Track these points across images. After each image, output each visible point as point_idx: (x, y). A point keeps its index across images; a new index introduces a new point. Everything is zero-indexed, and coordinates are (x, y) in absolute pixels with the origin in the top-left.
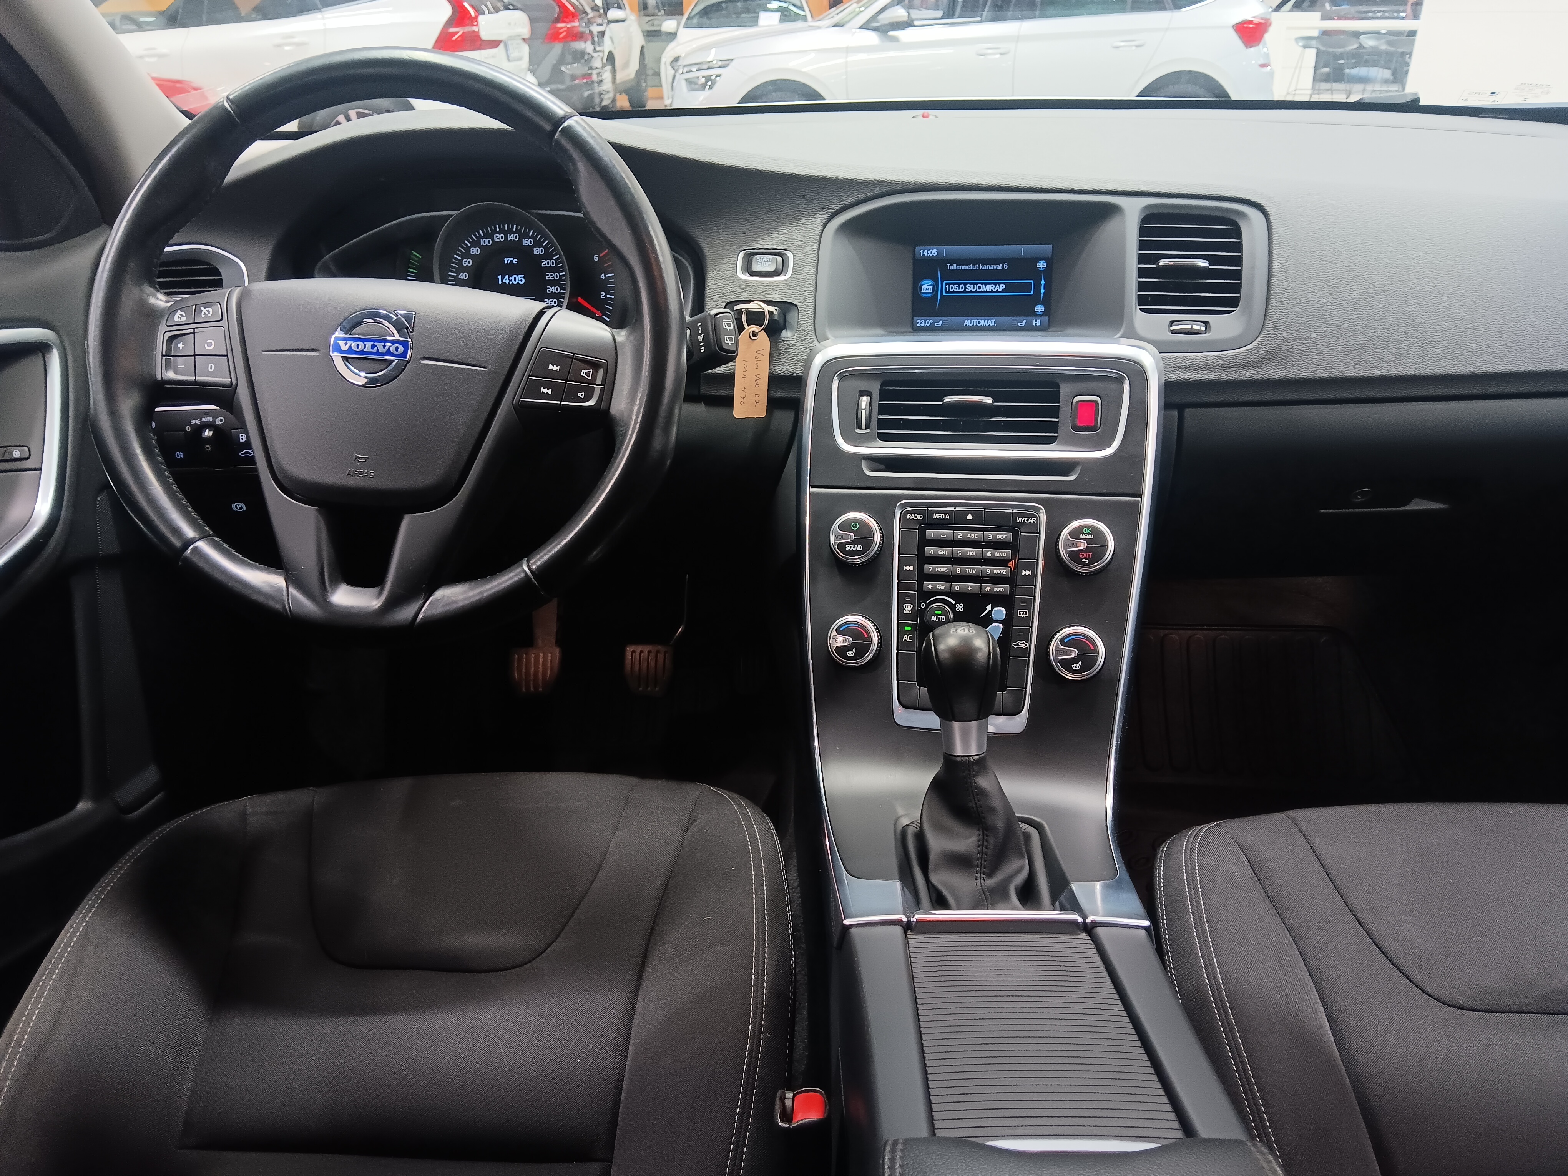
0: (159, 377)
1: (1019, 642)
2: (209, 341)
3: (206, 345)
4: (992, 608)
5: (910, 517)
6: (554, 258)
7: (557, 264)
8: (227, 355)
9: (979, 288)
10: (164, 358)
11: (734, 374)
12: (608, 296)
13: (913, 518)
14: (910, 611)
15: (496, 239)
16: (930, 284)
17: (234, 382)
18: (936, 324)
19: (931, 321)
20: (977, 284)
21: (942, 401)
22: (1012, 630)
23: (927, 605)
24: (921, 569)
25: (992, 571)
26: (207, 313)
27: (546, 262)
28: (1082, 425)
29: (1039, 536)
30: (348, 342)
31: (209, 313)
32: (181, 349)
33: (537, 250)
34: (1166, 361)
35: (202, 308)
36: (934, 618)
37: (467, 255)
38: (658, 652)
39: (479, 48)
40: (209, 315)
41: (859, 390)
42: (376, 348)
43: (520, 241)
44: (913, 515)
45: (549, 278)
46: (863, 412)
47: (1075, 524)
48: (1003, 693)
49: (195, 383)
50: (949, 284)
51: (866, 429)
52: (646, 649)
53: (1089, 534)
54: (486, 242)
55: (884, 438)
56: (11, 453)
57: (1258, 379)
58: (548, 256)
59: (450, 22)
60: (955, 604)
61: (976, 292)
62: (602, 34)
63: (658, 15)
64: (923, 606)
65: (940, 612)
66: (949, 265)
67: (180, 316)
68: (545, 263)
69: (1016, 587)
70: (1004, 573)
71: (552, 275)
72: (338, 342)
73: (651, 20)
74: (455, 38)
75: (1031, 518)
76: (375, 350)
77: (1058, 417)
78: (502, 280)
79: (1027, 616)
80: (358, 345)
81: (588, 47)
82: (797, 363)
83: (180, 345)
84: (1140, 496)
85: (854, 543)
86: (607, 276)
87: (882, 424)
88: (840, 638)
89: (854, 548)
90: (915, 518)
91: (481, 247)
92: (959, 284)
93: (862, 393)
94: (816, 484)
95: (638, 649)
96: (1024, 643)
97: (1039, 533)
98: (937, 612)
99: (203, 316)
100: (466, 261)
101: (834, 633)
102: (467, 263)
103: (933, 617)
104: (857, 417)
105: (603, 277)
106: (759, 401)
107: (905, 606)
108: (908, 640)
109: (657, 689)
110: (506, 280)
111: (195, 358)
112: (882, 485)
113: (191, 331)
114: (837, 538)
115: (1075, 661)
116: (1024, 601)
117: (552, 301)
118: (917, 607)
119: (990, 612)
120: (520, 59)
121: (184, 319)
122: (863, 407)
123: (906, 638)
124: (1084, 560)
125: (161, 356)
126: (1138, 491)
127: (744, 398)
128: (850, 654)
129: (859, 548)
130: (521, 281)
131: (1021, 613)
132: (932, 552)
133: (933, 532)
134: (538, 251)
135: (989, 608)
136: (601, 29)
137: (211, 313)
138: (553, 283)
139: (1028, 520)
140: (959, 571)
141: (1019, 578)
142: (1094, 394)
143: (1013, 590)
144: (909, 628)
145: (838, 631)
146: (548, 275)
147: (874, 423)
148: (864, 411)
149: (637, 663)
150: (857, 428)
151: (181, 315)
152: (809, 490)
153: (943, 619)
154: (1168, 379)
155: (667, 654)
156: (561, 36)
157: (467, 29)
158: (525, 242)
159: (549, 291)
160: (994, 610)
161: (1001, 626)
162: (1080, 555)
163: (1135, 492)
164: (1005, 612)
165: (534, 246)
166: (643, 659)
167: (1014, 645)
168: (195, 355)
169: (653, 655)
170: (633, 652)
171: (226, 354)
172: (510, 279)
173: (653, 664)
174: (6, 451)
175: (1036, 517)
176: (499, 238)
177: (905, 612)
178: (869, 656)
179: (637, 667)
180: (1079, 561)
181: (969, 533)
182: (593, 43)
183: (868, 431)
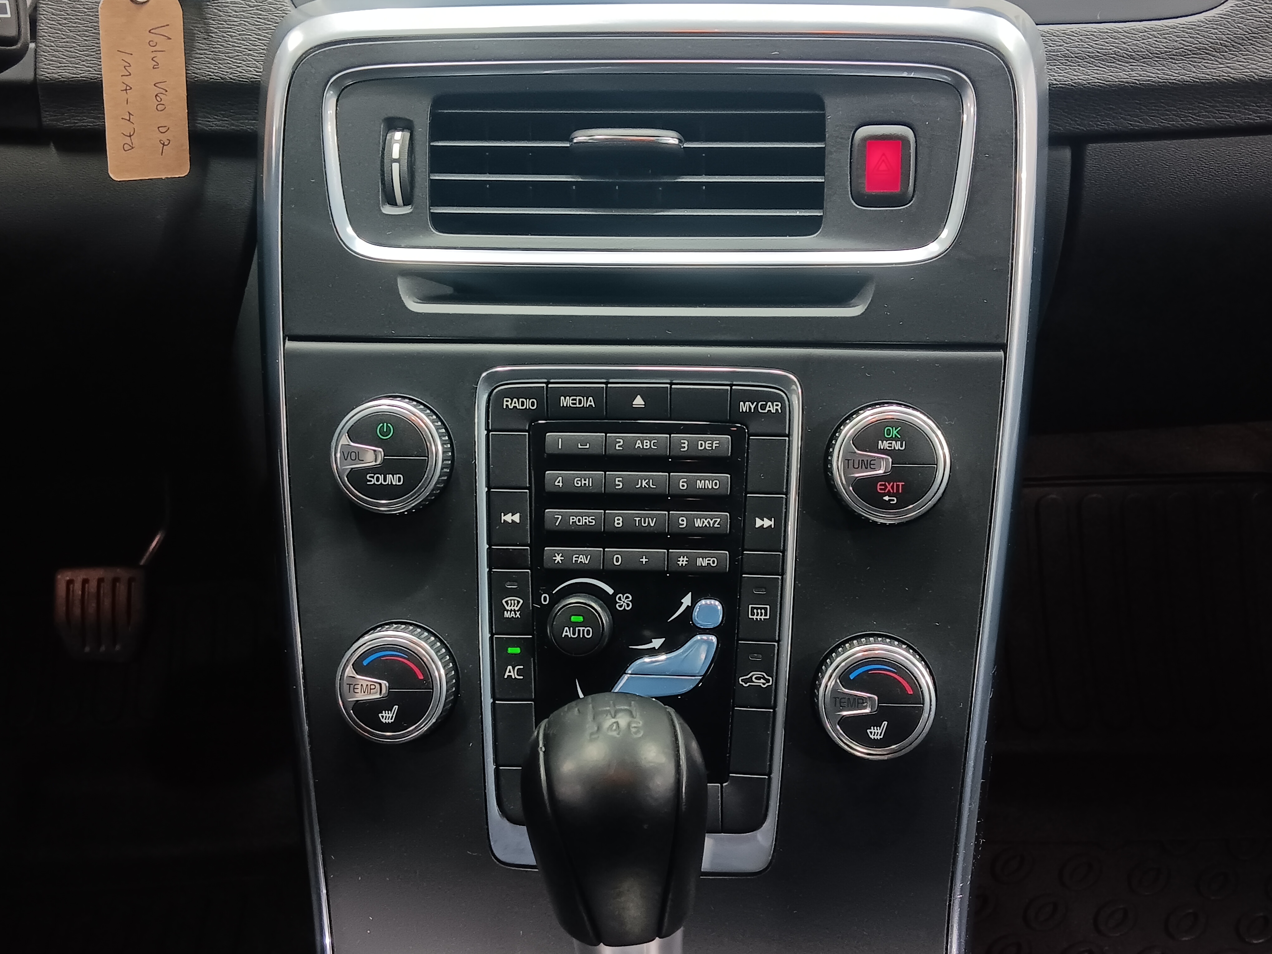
1: (755, 674)
4: (694, 602)
5: (509, 404)
11: (102, 81)
13: (515, 407)
14: (518, 613)
21: (571, 140)
22: (737, 648)
23: (556, 599)
24: (538, 520)
25: (691, 522)
28: (874, 192)
29: (789, 441)
34: (1050, 43)
36: (567, 632)
38: (115, 580)
41: (383, 118)
44: (515, 400)
46: (396, 166)
47: (868, 416)
48: (722, 786)
51: (405, 204)
52: (94, 575)
53: (896, 439)
55: (446, 225)
57: (1240, 80)
60: (615, 595)
64: (545, 600)
65: (580, 619)
69: (743, 554)
70: (716, 525)
75: (769, 403)
77: (821, 173)
79: (768, 617)
82: (249, 55)
84: (1003, 347)
85: (385, 468)
87: (440, 194)
88: (364, 680)
89: (385, 480)
90: (519, 407)
93: (392, 124)
94: (298, 331)
95: (79, 576)
96: (764, 678)
97: (788, 436)
98: (574, 619)
101: (349, 671)
103: (566, 628)
104: (383, 180)
106: (168, 140)
107: (507, 602)
108: (514, 675)
109: (118, 648)
112: (446, 334)
114: (345, 457)
115: (873, 720)
116: (760, 584)
118: (533, 603)
119: (690, 609)
122: (396, 154)
123: (511, 672)
124: (886, 498)
126: (998, 337)
127: (130, 136)
128: (387, 717)
129: (394, 480)
131: (755, 611)
132: (559, 483)
133: (561, 437)
135: (687, 601)
139: (763, 408)
140: (620, 522)
141: (748, 534)
142: (900, 119)
143: (738, 561)
144: (517, 650)
145: (358, 668)
147: (422, 191)
148: (398, 164)
149: (77, 603)
150: (384, 204)
152: (283, 345)
153: (588, 634)
154: (1055, 82)
155: (133, 584)
160: (699, 604)
161: (714, 639)
162: (879, 487)
163: (993, 341)
164: (720, 607)
166: (88, 595)
167: (742, 680)
169: (106, 588)
170: (70, 582)
173: (107, 603)
175: (781, 400)
177: (507, 615)
178: (431, 718)
179: (77, 611)
180: (876, 501)
181: (639, 438)
183: (407, 210)
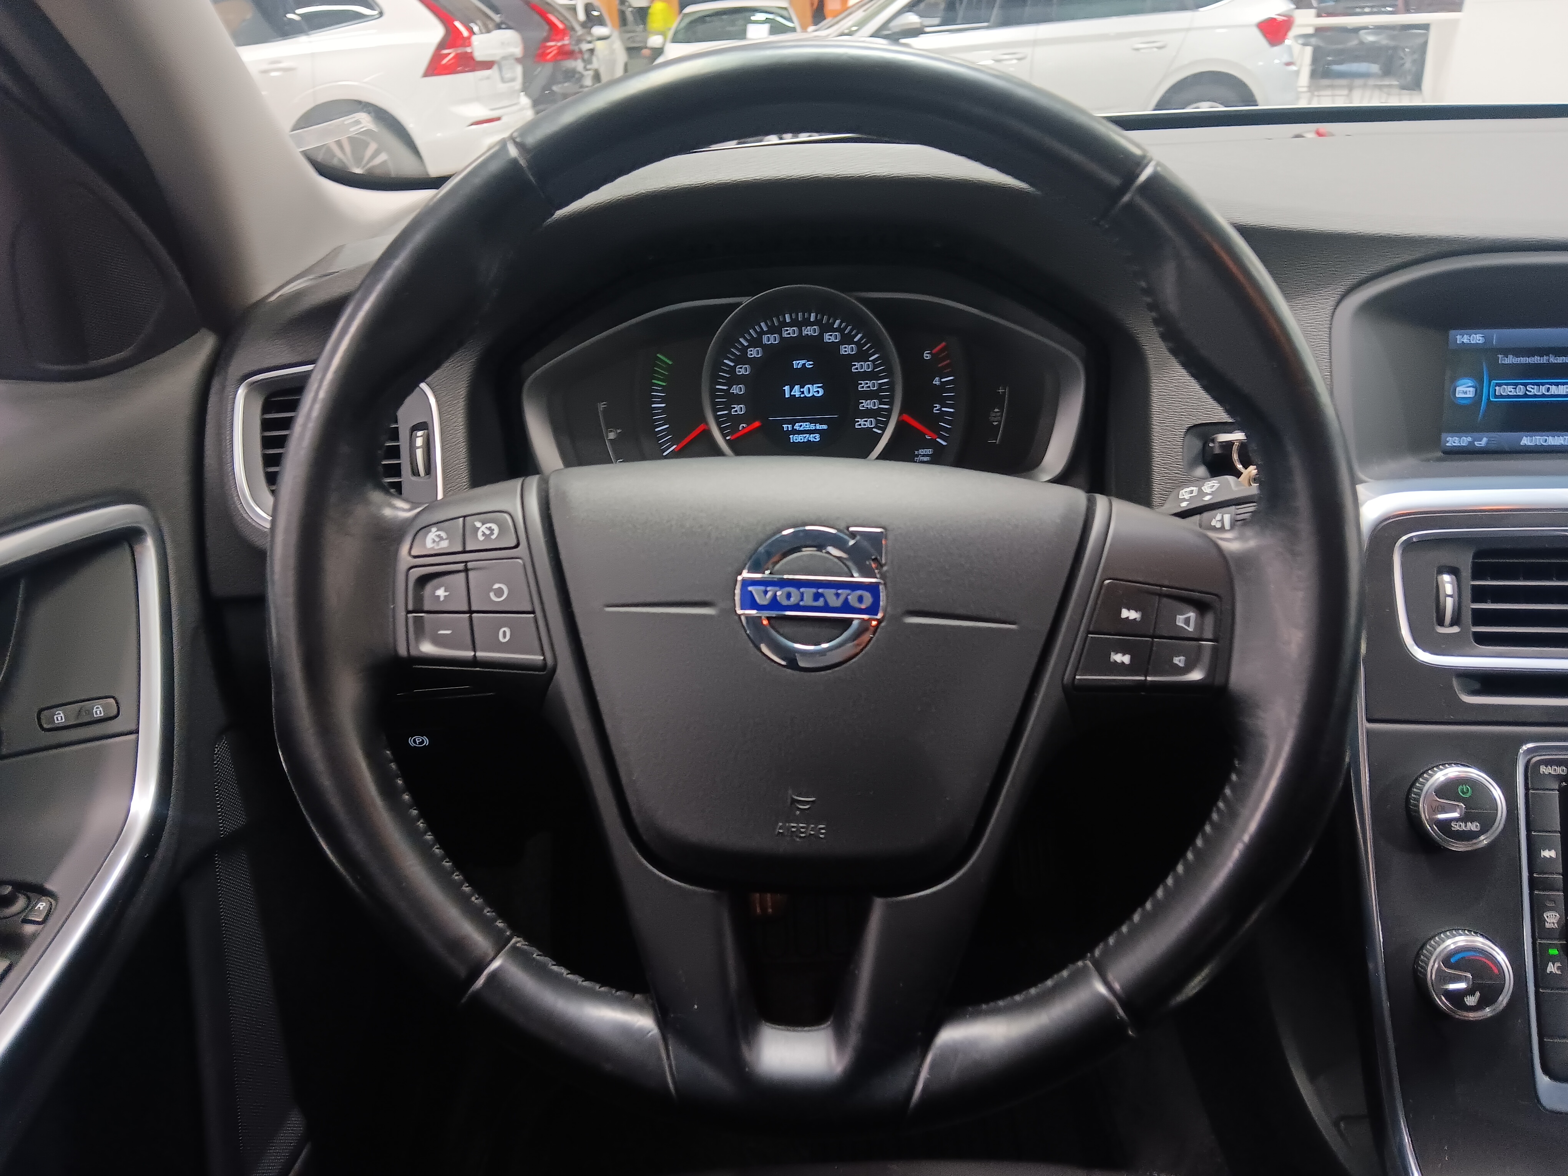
0: (402, 651)
2: (496, 586)
3: (492, 595)
5: (1544, 770)
6: (870, 359)
7: (875, 367)
8: (533, 612)
9: (1548, 390)
10: (410, 615)
12: (943, 409)
13: (1549, 773)
14: (1556, 924)
15: (785, 335)
16: (1470, 385)
17: (550, 662)
18: (1476, 443)
19: (1470, 439)
20: (1543, 384)
26: (488, 532)
27: (858, 365)
30: (769, 589)
31: (492, 534)
32: (442, 599)
33: (846, 347)
35: (478, 524)
37: (742, 359)
39: (473, 70)
40: (493, 537)
41: (1438, 565)
42: (822, 599)
43: (821, 336)
44: (1549, 767)
45: (863, 387)
46: (1447, 599)
49: (475, 662)
50: (1500, 385)
51: (1454, 626)
54: (771, 339)
55: (1482, 639)
56: (90, 712)
58: (862, 356)
59: (442, 45)
61: (1543, 396)
62: (592, 51)
63: (637, 32)
66: (1500, 356)
67: (437, 539)
68: (858, 367)
71: (867, 383)
72: (750, 588)
73: (631, 37)
74: (444, 61)
76: (820, 603)
78: (791, 391)
80: (789, 596)
81: (579, 65)
83: (441, 593)
85: (1465, 818)
86: (943, 380)
87: (1480, 617)
89: (1466, 826)
90: (1553, 773)
91: (765, 347)
92: (1516, 385)
93: (1444, 570)
94: (1376, 716)
99: (481, 538)
100: (741, 368)
102: (743, 370)
104: (1438, 608)
105: (936, 381)
107: (1547, 916)
108: (1554, 970)
110: (796, 391)
111: (471, 619)
112: (1490, 718)
113: (461, 566)
114: (1434, 810)
117: (866, 421)
120: (513, 80)
121: (444, 545)
122: (1447, 591)
123: (1552, 968)
125: (403, 613)
128: (1471, 1001)
129: (1474, 825)
130: (818, 392)
134: (846, 349)
136: (590, 46)
137: (496, 532)
138: (869, 395)
144: (1556, 952)
145: (1448, 964)
146: (861, 384)
147: (1467, 617)
148: (1449, 597)
150: (1438, 626)
151: (439, 536)
152: (1363, 725)
156: (549, 57)
157: (460, 50)
158: (828, 338)
159: (863, 407)
165: (842, 342)
168: (471, 612)
171: (529, 609)
172: (802, 390)
174: (81, 709)
176: (790, 332)
177: (1547, 925)
178: (1503, 1000)
182: (584, 60)
183: (1455, 629)
